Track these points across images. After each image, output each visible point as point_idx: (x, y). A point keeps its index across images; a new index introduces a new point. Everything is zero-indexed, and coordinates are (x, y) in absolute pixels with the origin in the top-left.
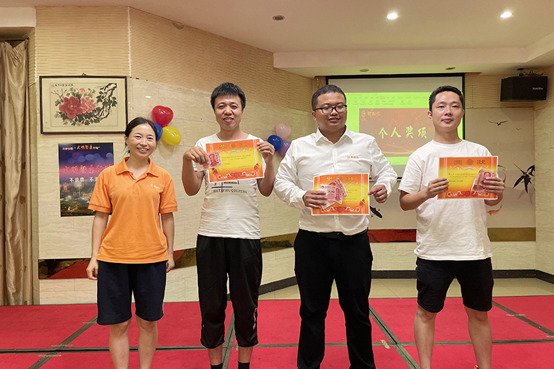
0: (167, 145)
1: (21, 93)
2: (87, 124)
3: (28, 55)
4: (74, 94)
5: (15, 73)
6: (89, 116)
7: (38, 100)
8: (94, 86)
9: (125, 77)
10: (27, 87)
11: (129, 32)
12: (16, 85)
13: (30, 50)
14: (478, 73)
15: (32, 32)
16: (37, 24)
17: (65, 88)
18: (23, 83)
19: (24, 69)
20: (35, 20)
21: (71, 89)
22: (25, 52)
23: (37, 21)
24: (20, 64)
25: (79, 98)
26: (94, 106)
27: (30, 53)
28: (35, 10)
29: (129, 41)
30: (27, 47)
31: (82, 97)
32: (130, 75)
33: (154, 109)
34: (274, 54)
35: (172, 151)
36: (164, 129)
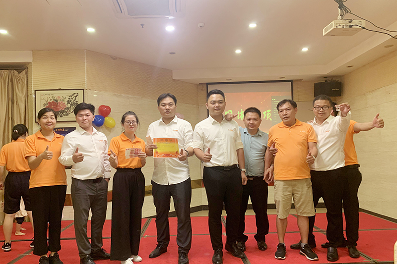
0: (107, 128)
1: (23, 99)
2: (61, 116)
3: (27, 78)
4: (54, 100)
5: (20, 89)
6: (63, 112)
7: (34, 103)
8: (65, 95)
9: (83, 90)
10: (27, 96)
12: (21, 95)
13: (29, 75)
15: (30, 65)
16: (33, 60)
17: (49, 96)
18: (24, 94)
19: (25, 86)
20: (32, 58)
21: (53, 97)
22: (26, 76)
23: (33, 58)
24: (23, 83)
25: (57, 102)
26: (65, 106)
27: (28, 76)
28: (32, 52)
29: (86, 69)
30: (27, 73)
31: (59, 101)
32: (86, 88)
33: (100, 107)
35: (110, 131)
36: (105, 118)
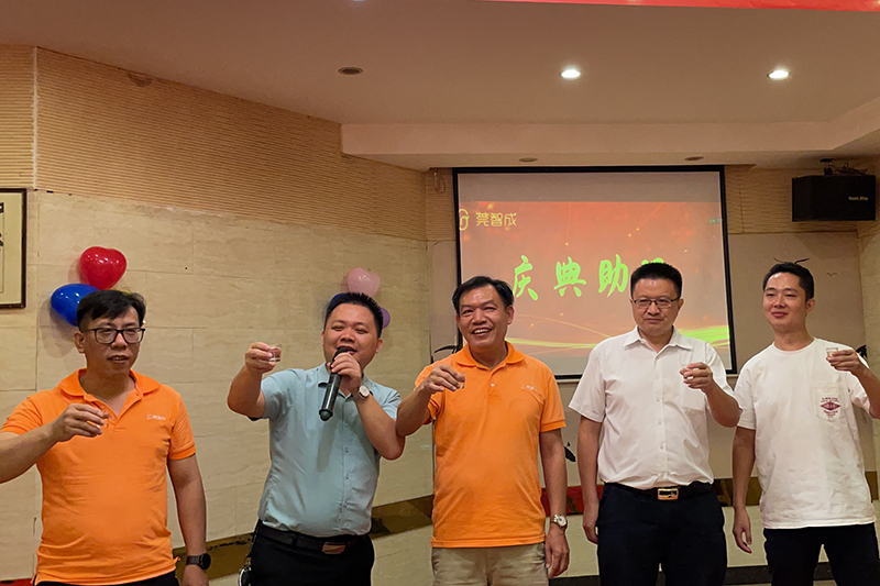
9: (23, 191)
11: (35, 97)
14: (749, 166)
29: (35, 116)
32: (34, 186)
33: (84, 255)
34: (343, 127)
